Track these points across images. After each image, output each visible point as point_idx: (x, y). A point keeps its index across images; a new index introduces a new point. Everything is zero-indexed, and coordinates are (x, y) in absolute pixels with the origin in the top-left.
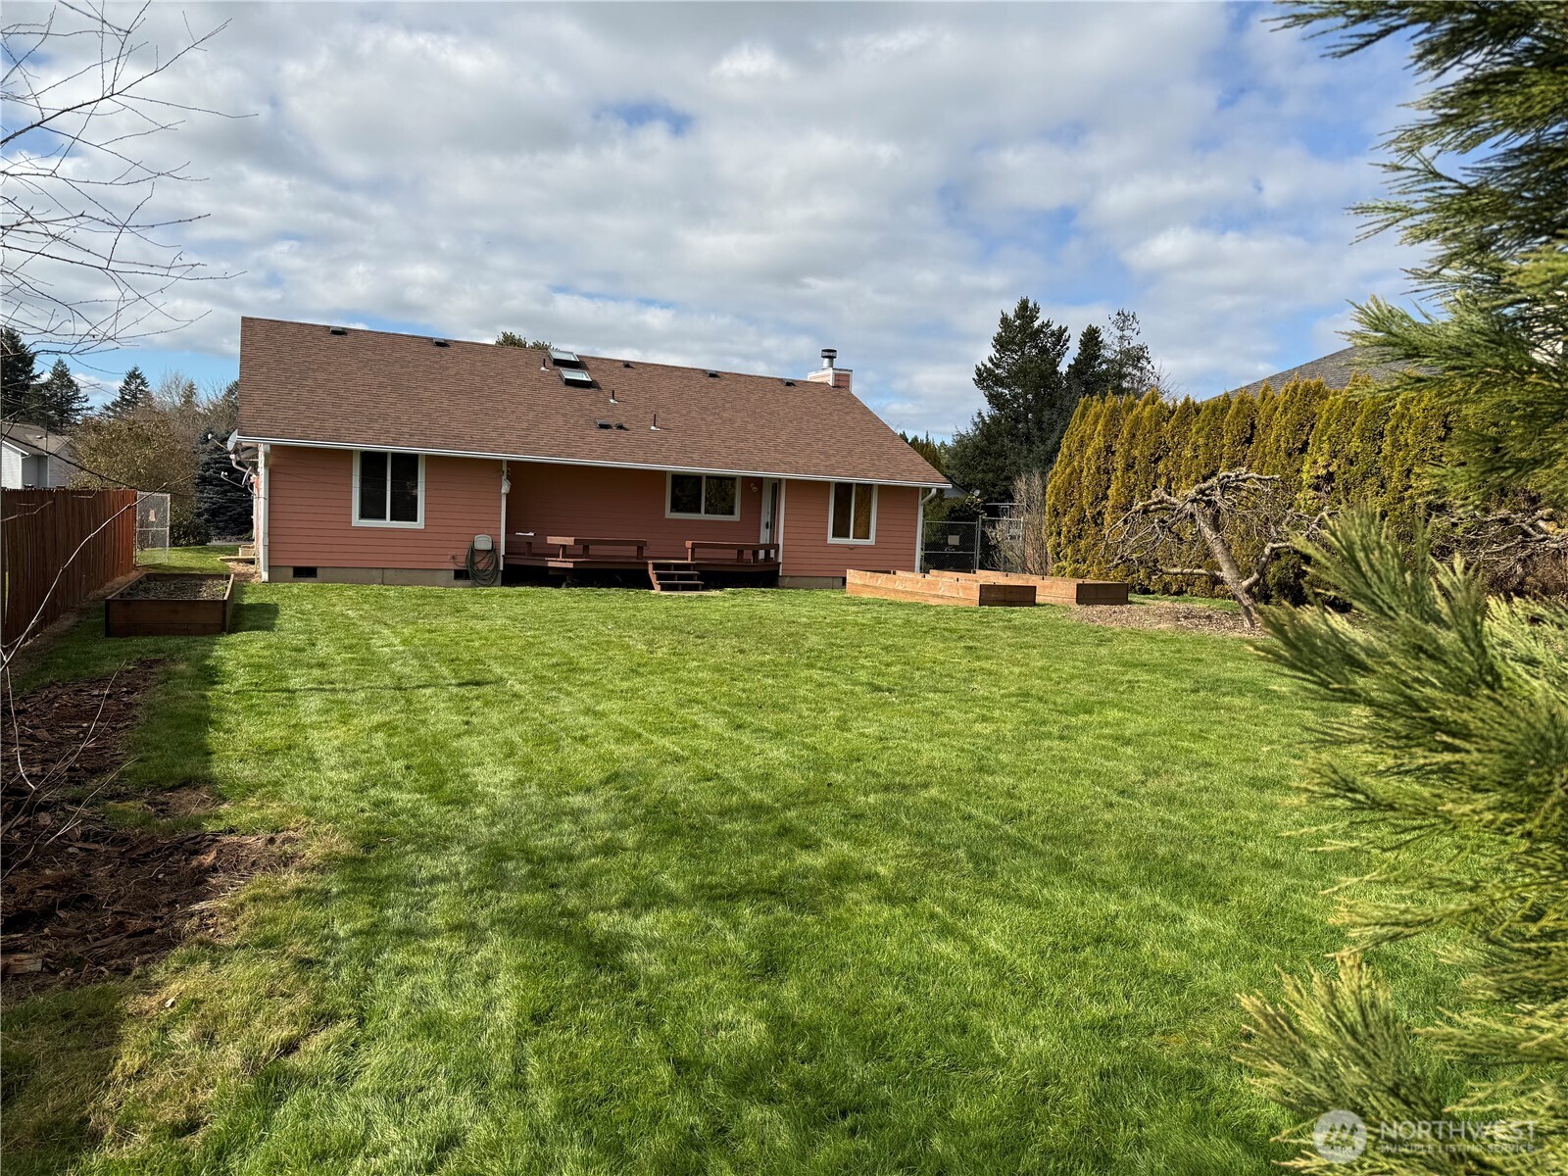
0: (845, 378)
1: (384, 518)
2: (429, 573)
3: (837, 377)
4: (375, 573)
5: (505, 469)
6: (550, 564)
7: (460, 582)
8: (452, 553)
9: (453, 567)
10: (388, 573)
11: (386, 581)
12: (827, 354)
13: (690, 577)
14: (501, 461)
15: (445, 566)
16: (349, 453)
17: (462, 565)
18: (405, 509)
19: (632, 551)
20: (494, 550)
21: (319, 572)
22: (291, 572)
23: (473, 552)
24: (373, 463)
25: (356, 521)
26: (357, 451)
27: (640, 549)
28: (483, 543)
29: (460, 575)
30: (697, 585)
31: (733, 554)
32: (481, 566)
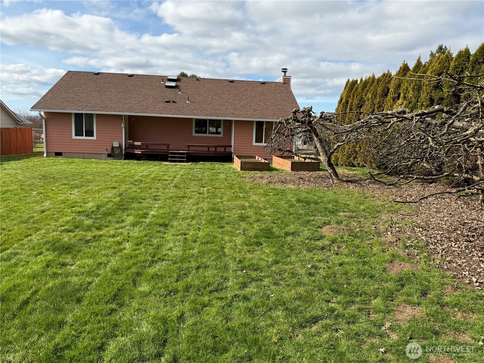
0: (288, 80)
1: (83, 136)
2: (99, 155)
3: (285, 79)
4: (81, 154)
5: (123, 118)
6: (136, 152)
7: (109, 158)
8: (106, 148)
9: (106, 153)
10: (85, 155)
11: (84, 158)
12: (284, 70)
13: (183, 158)
14: (122, 115)
15: (104, 152)
16: (71, 114)
17: (110, 152)
18: (90, 133)
19: (166, 147)
20: (120, 147)
21: (63, 154)
22: (54, 154)
23: (113, 148)
24: (78, 117)
25: (74, 137)
26: (73, 113)
27: (168, 147)
28: (116, 144)
29: (109, 156)
30: (184, 161)
31: (206, 149)
32: (116, 153)
